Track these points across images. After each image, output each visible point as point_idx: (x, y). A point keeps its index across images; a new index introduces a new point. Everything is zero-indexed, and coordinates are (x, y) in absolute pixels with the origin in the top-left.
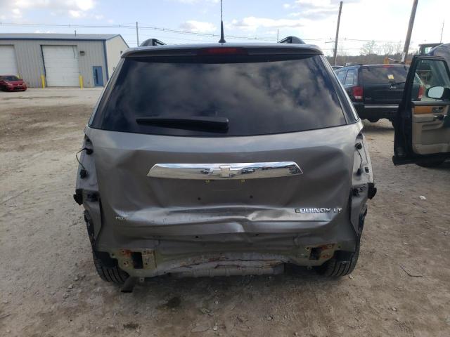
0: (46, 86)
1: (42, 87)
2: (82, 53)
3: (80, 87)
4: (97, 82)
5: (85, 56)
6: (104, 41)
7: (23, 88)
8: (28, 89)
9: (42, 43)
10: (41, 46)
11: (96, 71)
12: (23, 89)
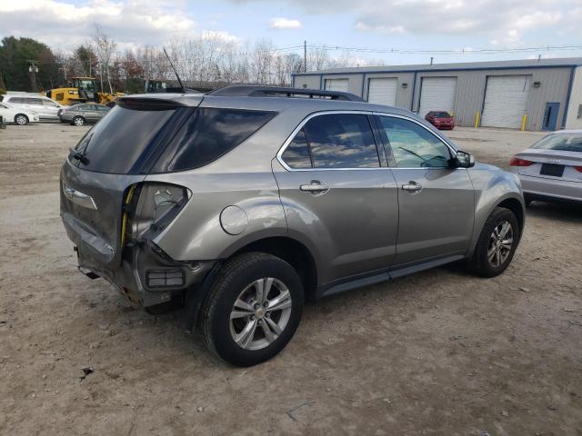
0: (480, 126)
1: (474, 126)
2: (537, 84)
3: (520, 130)
4: (547, 125)
5: (539, 89)
6: (574, 67)
7: (450, 126)
8: (455, 128)
9: (489, 73)
10: (487, 77)
11: (550, 108)
12: (449, 128)
